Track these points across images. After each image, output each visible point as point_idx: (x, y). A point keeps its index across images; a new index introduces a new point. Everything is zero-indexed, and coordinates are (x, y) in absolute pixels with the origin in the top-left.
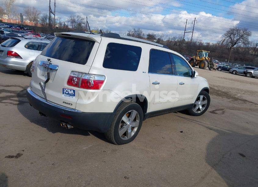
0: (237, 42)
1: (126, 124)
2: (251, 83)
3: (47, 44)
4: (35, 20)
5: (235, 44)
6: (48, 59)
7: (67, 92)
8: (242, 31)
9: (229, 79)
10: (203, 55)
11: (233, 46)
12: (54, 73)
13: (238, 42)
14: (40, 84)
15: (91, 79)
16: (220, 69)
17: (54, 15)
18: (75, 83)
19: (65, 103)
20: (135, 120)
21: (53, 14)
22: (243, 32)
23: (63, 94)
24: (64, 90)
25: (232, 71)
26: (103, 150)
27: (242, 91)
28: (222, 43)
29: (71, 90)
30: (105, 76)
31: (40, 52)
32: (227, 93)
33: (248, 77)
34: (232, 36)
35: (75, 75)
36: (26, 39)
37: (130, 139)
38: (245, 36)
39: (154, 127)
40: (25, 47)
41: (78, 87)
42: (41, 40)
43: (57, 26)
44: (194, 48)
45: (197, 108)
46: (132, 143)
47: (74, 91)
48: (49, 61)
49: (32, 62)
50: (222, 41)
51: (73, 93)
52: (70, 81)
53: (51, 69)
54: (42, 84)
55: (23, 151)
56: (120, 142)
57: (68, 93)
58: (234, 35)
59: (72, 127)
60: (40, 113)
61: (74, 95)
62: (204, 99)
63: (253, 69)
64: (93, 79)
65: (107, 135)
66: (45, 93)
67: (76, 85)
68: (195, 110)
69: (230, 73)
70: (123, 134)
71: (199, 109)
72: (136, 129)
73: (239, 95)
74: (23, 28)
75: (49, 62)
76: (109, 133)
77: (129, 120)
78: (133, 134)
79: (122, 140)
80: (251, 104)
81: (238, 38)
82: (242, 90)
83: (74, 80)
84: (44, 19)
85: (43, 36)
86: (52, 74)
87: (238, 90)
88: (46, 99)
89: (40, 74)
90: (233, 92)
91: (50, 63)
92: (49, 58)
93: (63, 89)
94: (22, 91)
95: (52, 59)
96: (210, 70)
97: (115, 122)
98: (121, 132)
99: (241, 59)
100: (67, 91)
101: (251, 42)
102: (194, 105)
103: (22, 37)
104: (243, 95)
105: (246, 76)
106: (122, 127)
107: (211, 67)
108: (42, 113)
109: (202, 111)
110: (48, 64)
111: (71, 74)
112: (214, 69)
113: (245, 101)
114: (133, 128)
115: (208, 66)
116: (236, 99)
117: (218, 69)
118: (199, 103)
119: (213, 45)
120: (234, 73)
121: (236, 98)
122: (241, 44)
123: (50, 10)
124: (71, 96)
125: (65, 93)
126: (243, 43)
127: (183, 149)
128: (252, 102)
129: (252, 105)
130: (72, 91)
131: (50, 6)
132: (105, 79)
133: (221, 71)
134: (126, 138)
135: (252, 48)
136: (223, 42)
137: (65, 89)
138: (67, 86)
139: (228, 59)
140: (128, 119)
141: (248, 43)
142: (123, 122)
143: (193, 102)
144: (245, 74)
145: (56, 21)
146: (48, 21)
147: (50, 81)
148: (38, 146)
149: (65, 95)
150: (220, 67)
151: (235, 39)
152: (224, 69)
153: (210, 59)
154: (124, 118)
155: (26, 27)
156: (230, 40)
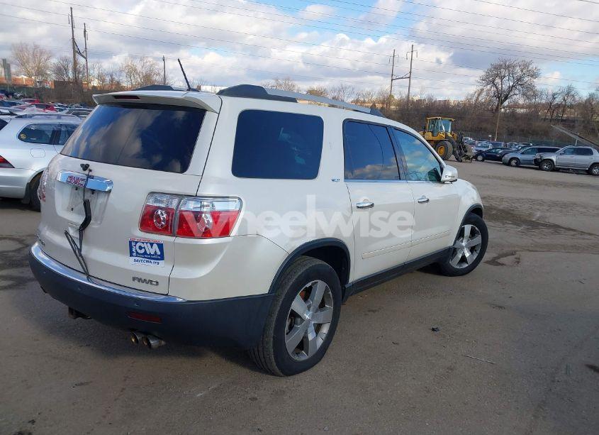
0: (509, 93)
1: (303, 320)
2: (556, 184)
3: (74, 127)
4: (40, 72)
5: (506, 98)
6: (82, 165)
7: (143, 251)
8: (518, 69)
9: (506, 179)
10: (441, 129)
11: (502, 103)
12: (101, 200)
13: (511, 94)
14: (67, 233)
15: (205, 210)
16: (480, 158)
17: (86, 58)
18: (162, 226)
19: (140, 280)
20: (322, 305)
21: (83, 56)
22: (522, 71)
23: (131, 255)
24: (133, 244)
25: (509, 159)
26: (249, 396)
27: (543, 205)
28: (478, 98)
29: (152, 244)
30: (239, 199)
31: (59, 148)
32: (512, 212)
33: (546, 170)
34: (498, 81)
35: (161, 202)
36: (21, 117)
37: (314, 356)
38: (526, 79)
39: (366, 315)
40: (19, 137)
41: (171, 234)
42: (59, 117)
43: (95, 83)
44: (416, 113)
45: (460, 256)
46: (321, 368)
47: (160, 246)
48: (85, 170)
49: (40, 174)
50: (476, 94)
51: (159, 253)
52: (149, 221)
53: (93, 191)
54: (71, 232)
55: (33, 422)
56: (289, 369)
57: (145, 253)
58: (502, 78)
59: (163, 343)
60: (71, 310)
61: (162, 257)
62: (473, 233)
63: (553, 151)
64: (208, 210)
65: (256, 353)
66: (82, 257)
67: (166, 230)
68: (454, 263)
69: (505, 164)
70: (297, 347)
71: (463, 259)
72: (325, 330)
73: (538, 214)
74: (12, 94)
75: (87, 172)
76: (260, 349)
77: (309, 308)
78: (320, 342)
79: (296, 362)
80: (573, 233)
81: (511, 84)
82: (542, 203)
83: (158, 217)
84: (60, 70)
85: (62, 110)
86: (97, 204)
87: (533, 201)
88: (86, 273)
89: (62, 205)
90: (523, 209)
91: (89, 177)
92: (85, 162)
93: (130, 242)
94: (19, 250)
95: (92, 165)
96: (458, 160)
97: (275, 317)
98: (291, 341)
99: (523, 130)
100: (141, 248)
101: (541, 92)
102: (452, 251)
103: (11, 114)
104: (548, 214)
105: (540, 169)
106: (291, 327)
107: (460, 154)
108: (76, 311)
109: (470, 262)
110: (83, 180)
111: (147, 199)
112: (468, 158)
113: (556, 228)
114: (318, 328)
115: (454, 153)
116: (534, 225)
117: (475, 157)
118: (464, 244)
119: (458, 105)
120: (513, 163)
121: (533, 221)
122: (518, 98)
123: (74, 48)
124: (152, 261)
125: (137, 253)
126: (524, 94)
127: (451, 369)
128: (572, 230)
129: (574, 235)
130: (155, 246)
131: (73, 39)
132: (241, 206)
133: (483, 161)
134: (304, 357)
135: (543, 105)
136: (479, 95)
137: (136, 242)
138: (139, 234)
139: (493, 134)
140: (306, 305)
141: (535, 95)
142: (294, 315)
143: (451, 244)
144: (538, 165)
145: (91, 72)
146: (71, 75)
147: (93, 225)
148: (73, 404)
149: (137, 258)
150: (480, 153)
151: (505, 87)
152: (489, 157)
153: (456, 135)
154: (297, 305)
155: (19, 91)
156: (494, 89)
